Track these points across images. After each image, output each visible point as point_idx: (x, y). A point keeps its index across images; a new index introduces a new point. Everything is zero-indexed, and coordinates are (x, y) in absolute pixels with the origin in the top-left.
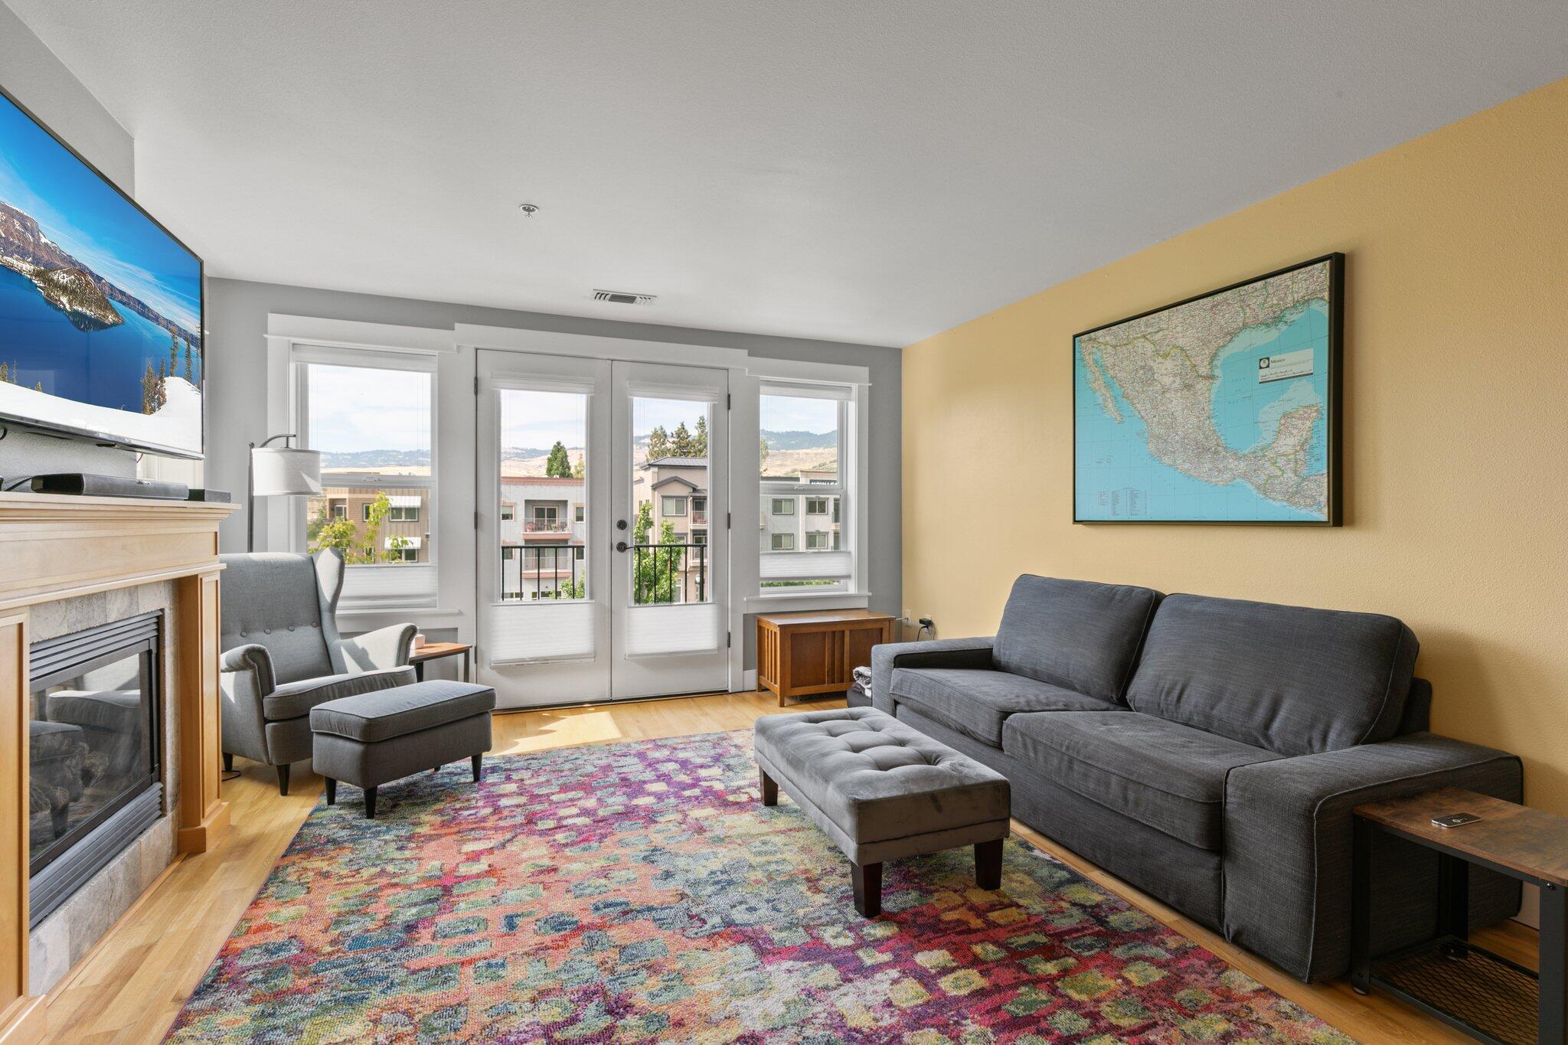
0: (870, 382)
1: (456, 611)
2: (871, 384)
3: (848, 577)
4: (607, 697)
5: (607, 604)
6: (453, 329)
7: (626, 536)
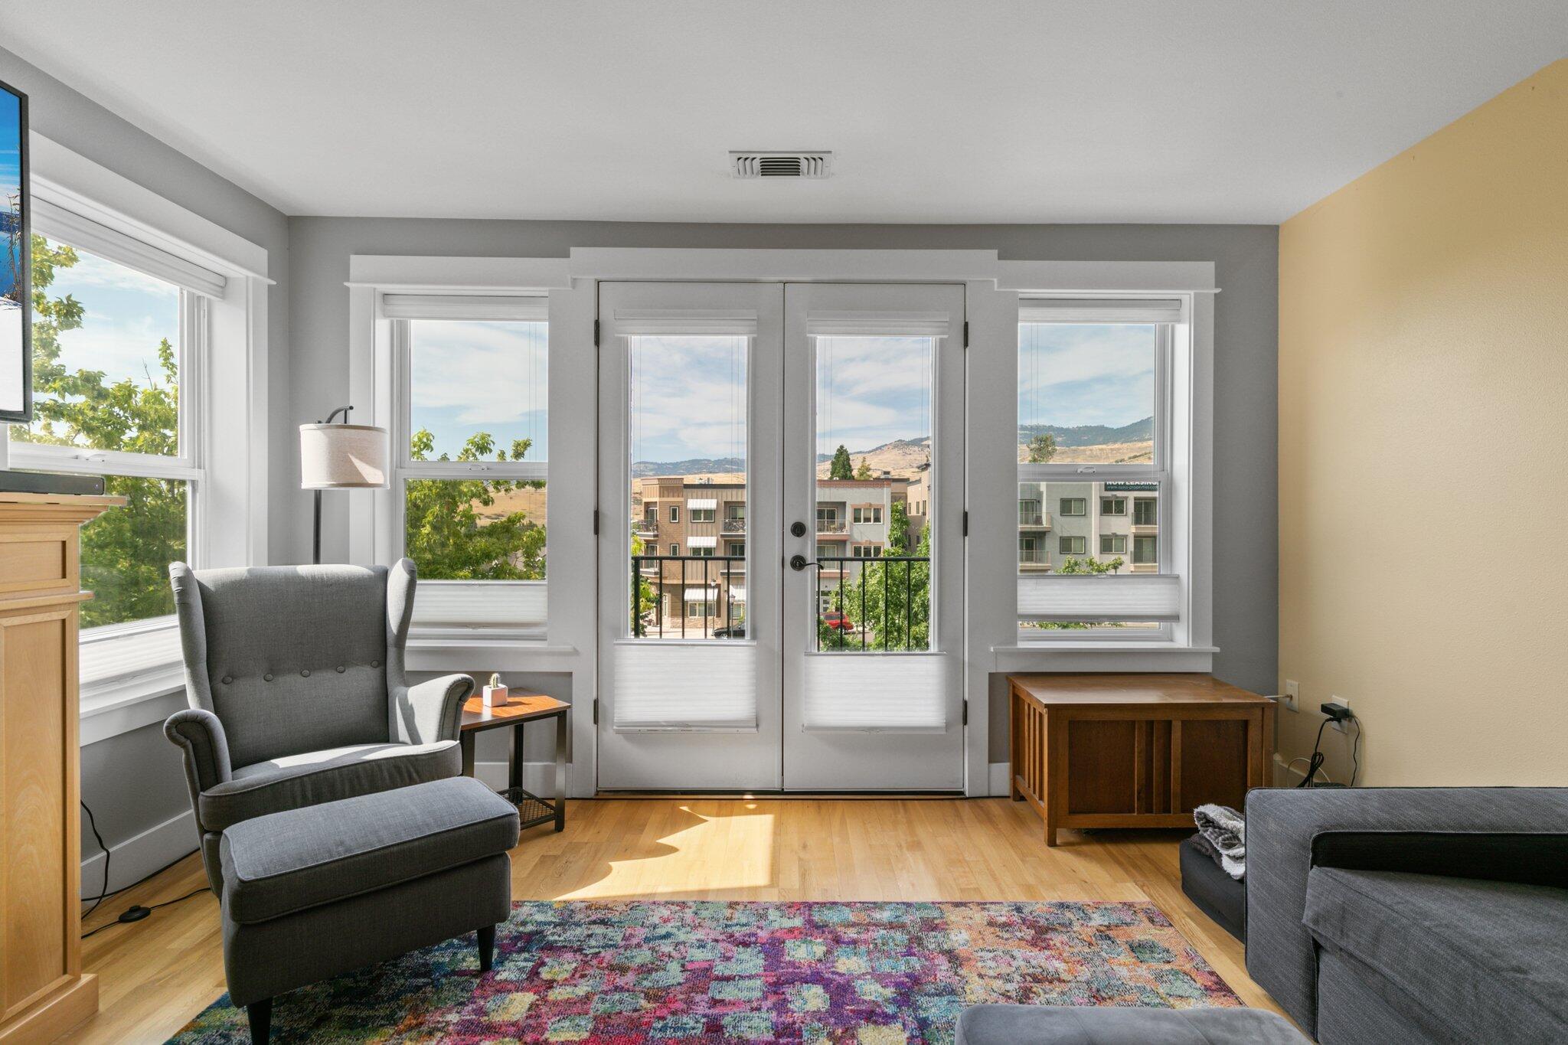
0: (1216, 287)
1: (568, 648)
2: (1218, 290)
3: (1175, 618)
4: (777, 786)
5: (777, 648)
6: (567, 255)
7: (805, 545)
